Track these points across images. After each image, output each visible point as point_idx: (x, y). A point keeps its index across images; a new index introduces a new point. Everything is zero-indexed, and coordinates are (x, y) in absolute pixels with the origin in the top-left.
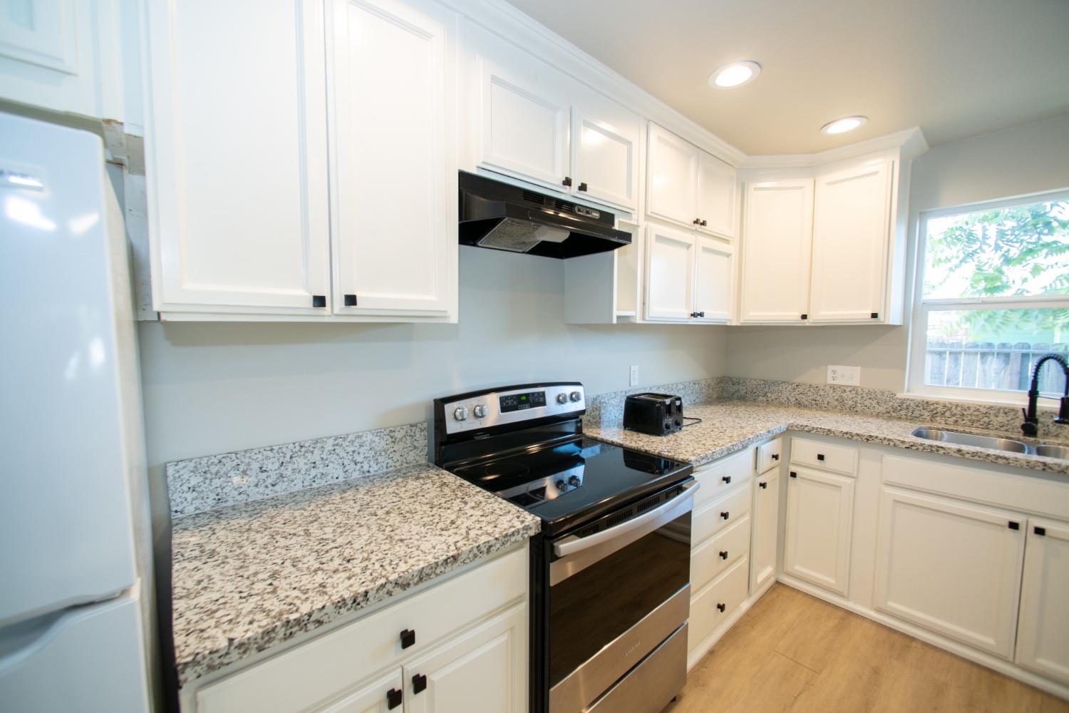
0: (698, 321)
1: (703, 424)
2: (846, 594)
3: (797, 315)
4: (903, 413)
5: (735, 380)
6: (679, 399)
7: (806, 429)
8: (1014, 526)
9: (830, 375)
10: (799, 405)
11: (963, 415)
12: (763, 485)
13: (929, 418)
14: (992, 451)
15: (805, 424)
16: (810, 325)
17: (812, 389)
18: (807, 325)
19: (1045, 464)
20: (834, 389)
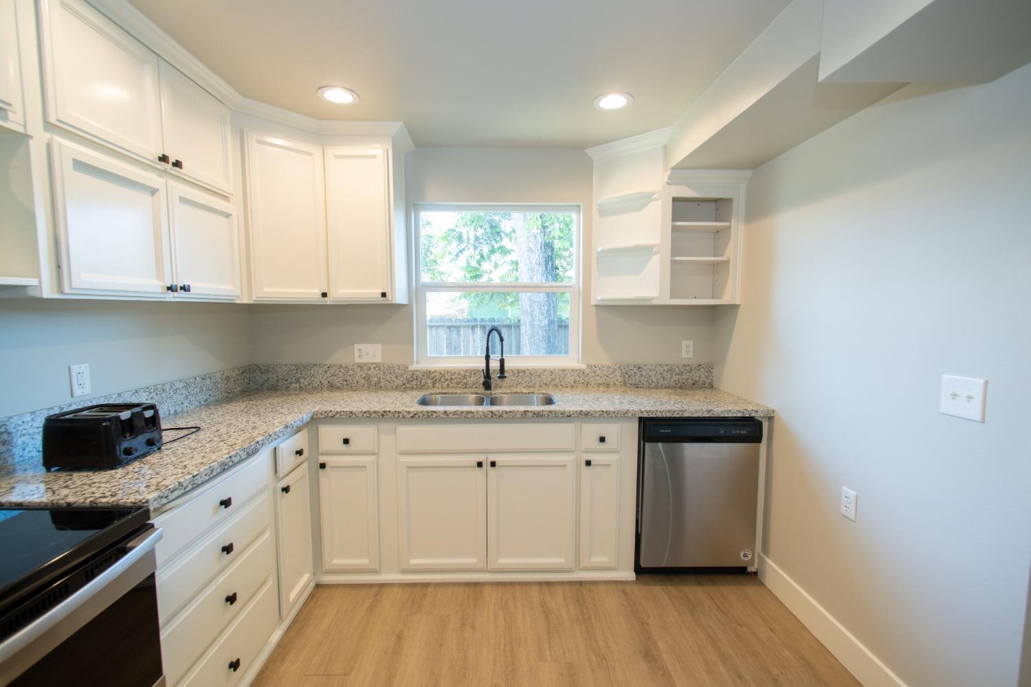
0: (180, 296)
1: (201, 435)
2: (378, 568)
3: (318, 292)
4: (414, 383)
5: (263, 368)
6: (152, 407)
7: (330, 415)
8: (480, 464)
9: (357, 354)
10: (332, 387)
11: (451, 379)
12: (286, 490)
13: (431, 385)
14: (465, 408)
15: (329, 409)
16: (332, 303)
17: (342, 370)
18: (329, 303)
19: (492, 412)
20: (361, 367)
